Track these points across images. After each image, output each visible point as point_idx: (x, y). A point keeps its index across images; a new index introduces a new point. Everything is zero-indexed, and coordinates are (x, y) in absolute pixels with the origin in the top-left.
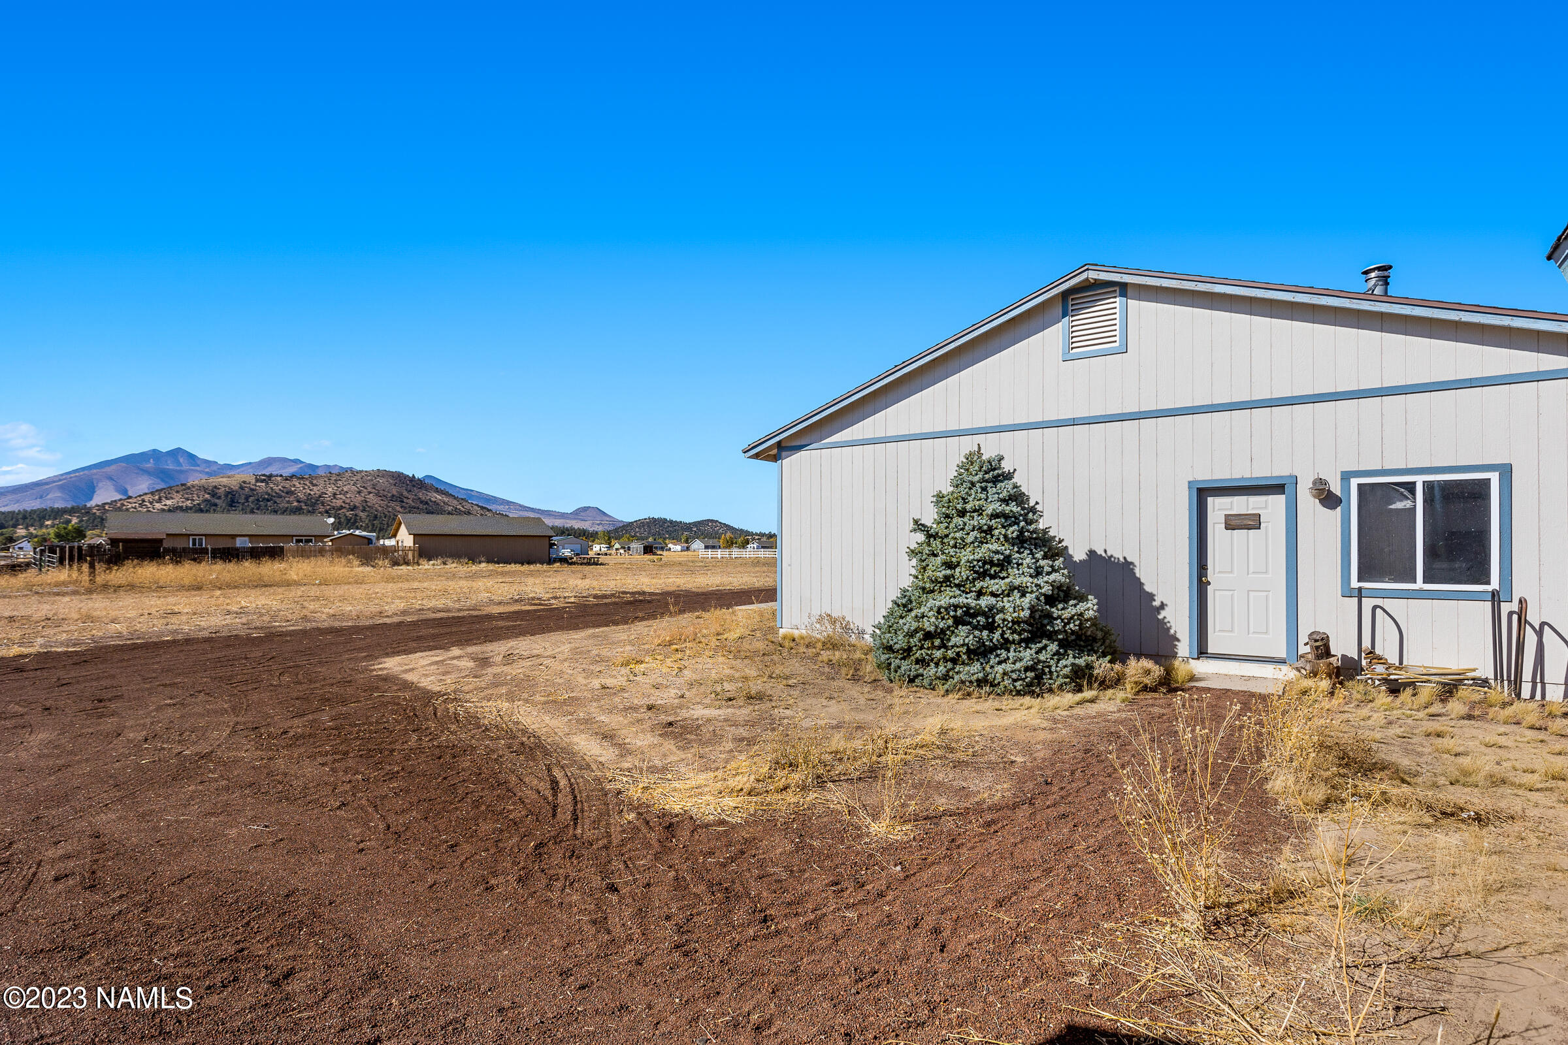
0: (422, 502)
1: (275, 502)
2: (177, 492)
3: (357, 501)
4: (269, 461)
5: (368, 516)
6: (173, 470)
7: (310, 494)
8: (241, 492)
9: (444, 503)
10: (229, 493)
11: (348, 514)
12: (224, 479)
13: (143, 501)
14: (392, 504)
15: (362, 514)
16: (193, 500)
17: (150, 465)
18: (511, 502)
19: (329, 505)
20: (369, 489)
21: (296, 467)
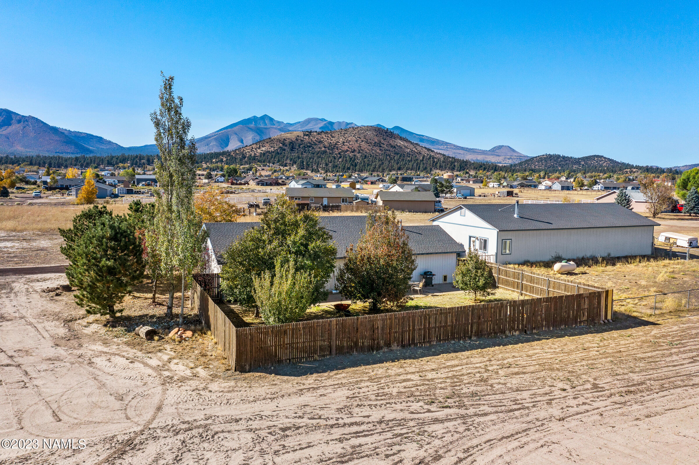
0: (392, 146)
1: (313, 148)
2: (267, 143)
3: (356, 146)
4: (308, 121)
5: (361, 156)
6: (263, 128)
7: (331, 143)
8: (297, 142)
9: (405, 147)
10: (291, 143)
11: (350, 154)
12: (288, 135)
13: (252, 148)
14: (375, 148)
15: (358, 155)
16: (274, 147)
17: (252, 125)
18: (448, 143)
19: (340, 149)
20: (362, 139)
21: (322, 124)
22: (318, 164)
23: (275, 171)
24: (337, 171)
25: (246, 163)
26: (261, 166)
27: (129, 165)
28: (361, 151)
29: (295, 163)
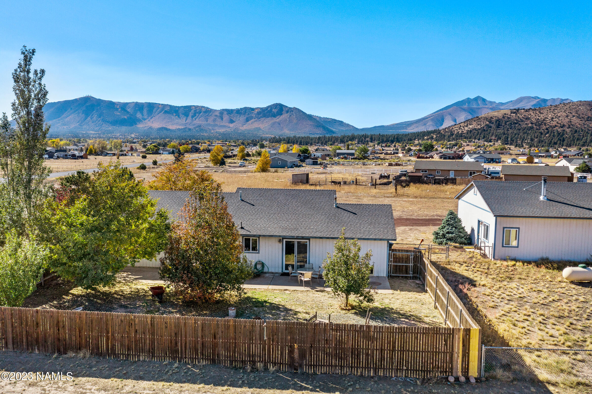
1: (520, 124)
2: (475, 121)
3: (566, 121)
4: (521, 100)
5: (571, 131)
6: (476, 108)
7: (538, 119)
8: (504, 119)
10: (498, 120)
11: (559, 130)
12: (496, 113)
13: (461, 126)
14: (587, 123)
15: (568, 130)
16: (481, 125)
17: (466, 106)
19: (548, 125)
20: (574, 114)
21: (534, 102)
22: (523, 140)
23: (479, 147)
24: (543, 146)
25: (453, 139)
26: (466, 142)
27: (356, 142)
28: (571, 126)
29: (500, 139)
